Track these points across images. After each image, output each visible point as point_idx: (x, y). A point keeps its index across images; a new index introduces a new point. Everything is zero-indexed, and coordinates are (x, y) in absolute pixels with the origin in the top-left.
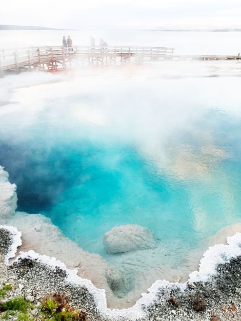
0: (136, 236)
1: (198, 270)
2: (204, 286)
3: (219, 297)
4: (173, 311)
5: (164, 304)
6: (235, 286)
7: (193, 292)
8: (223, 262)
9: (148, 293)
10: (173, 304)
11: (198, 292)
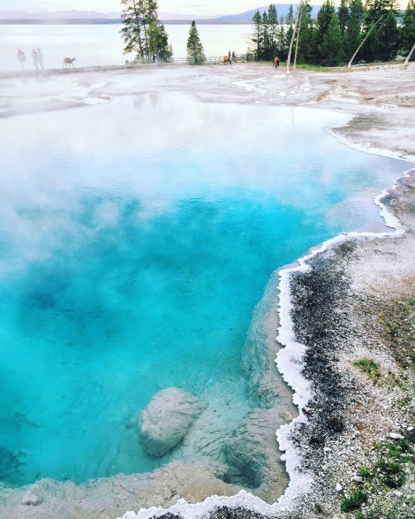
0: (181, 403)
1: (294, 391)
2: (317, 403)
3: (338, 404)
4: (326, 449)
5: (310, 450)
6: (336, 383)
7: (316, 416)
8: (301, 367)
9: (284, 452)
10: (317, 442)
11: (320, 413)
